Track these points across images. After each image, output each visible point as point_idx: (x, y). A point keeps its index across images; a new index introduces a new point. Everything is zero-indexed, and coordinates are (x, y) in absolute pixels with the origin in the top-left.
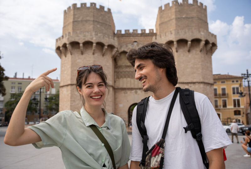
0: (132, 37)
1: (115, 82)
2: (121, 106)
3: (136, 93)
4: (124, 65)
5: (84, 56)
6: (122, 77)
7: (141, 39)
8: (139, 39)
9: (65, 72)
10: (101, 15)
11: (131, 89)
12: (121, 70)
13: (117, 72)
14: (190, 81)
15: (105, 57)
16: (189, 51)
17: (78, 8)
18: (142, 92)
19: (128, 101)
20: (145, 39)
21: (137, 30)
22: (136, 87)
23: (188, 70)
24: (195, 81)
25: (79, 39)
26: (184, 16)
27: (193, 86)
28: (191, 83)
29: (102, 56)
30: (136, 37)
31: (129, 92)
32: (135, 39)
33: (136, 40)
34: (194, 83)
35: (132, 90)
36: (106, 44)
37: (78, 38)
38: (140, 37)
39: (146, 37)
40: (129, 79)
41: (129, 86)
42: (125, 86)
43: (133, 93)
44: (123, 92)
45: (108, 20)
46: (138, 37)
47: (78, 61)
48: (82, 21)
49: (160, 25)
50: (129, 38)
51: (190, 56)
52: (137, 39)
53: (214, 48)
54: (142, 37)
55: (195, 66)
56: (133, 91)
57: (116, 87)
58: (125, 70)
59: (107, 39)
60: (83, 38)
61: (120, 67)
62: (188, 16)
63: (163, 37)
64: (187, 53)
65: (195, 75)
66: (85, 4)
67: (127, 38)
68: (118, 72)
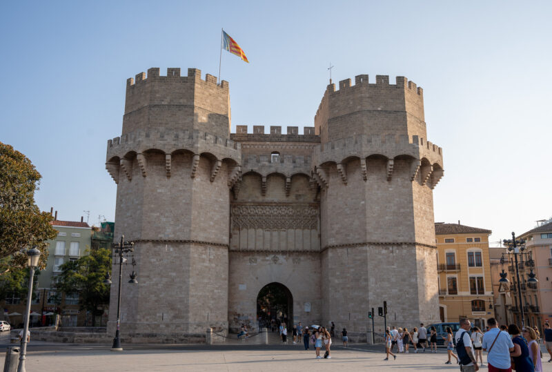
0: (268, 143)
1: (230, 236)
2: (242, 287)
3: (275, 260)
4: (250, 200)
5: (172, 180)
6: (245, 226)
7: (288, 148)
8: (284, 147)
9: (129, 214)
10: (210, 95)
11: (265, 253)
12: (244, 211)
13: (235, 215)
14: (390, 240)
15: (214, 183)
16: (389, 179)
17: (163, 78)
18: (287, 259)
19: (257, 278)
20: (295, 147)
21: (279, 128)
22: (275, 248)
23: (387, 218)
24: (401, 240)
25: (164, 145)
26: (379, 109)
27: (397, 251)
28: (393, 244)
29: (209, 182)
30: (278, 143)
31: (259, 259)
32: (276, 147)
33: (276, 149)
34: (399, 245)
35: (267, 256)
36: (220, 158)
37: (161, 142)
38: (285, 144)
39: (297, 144)
40: (260, 231)
41: (260, 246)
42: (251, 247)
43: (268, 260)
44: (247, 258)
45: (222, 106)
46: (281, 143)
47: (159, 191)
48: (169, 105)
49: (330, 121)
50: (262, 143)
51: (390, 189)
52: (280, 147)
53: (437, 173)
54: (291, 143)
55: (402, 210)
56: (269, 258)
57: (232, 248)
58: (252, 211)
59: (223, 146)
60: (173, 143)
61: (243, 204)
62: (389, 109)
63: (336, 149)
64: (387, 182)
65: (400, 228)
66: (177, 71)
67: (258, 143)
68: (239, 215)
